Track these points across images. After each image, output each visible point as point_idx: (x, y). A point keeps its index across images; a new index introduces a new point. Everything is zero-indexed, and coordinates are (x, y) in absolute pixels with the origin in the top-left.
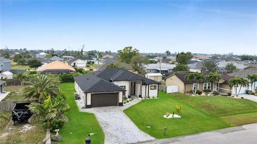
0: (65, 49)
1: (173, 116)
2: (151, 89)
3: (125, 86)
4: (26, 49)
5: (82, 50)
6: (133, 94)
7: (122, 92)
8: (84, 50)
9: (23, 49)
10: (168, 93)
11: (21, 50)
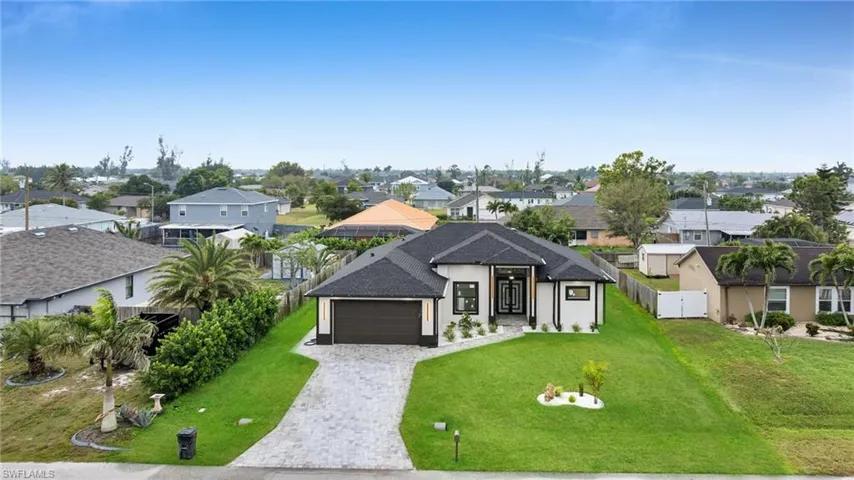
0: (486, 167)
1: (572, 400)
2: (567, 299)
3: (476, 284)
4: (389, 167)
5: (537, 167)
6: (521, 311)
7: (432, 300)
8: (544, 167)
9: (382, 169)
10: (662, 317)
11: (377, 169)
